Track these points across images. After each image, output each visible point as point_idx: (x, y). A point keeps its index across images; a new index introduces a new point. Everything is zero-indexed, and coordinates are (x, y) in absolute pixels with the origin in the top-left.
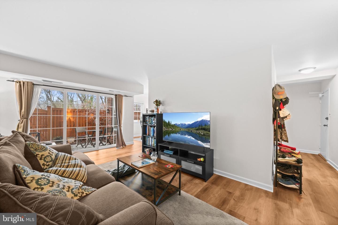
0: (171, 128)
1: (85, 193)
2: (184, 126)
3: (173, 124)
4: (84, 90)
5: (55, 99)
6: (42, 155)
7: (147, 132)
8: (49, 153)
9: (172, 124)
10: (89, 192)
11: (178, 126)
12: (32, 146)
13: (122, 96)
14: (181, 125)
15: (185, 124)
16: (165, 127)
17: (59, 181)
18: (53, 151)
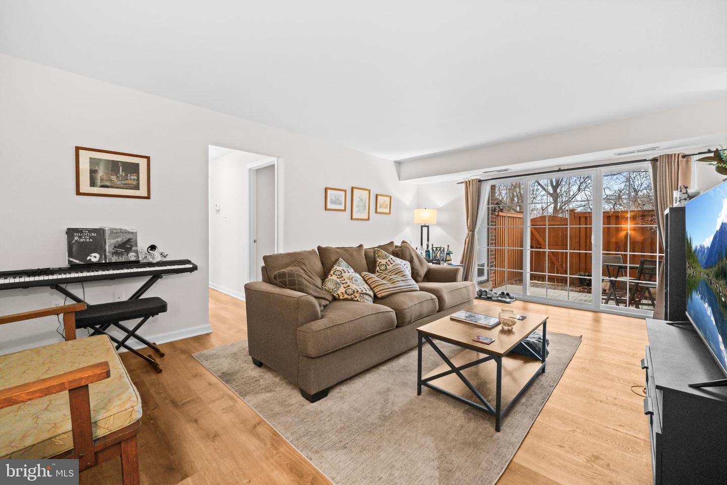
4: (560, 170)
6: (380, 263)
8: (386, 262)
10: (360, 300)
12: (378, 253)
17: (349, 279)
18: (394, 261)
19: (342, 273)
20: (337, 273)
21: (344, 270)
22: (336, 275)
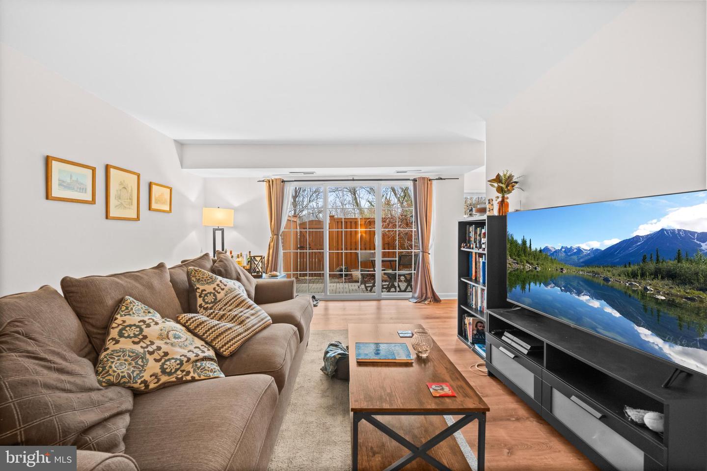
0: (530, 261)
1: (192, 374)
2: (575, 258)
3: (536, 249)
4: (353, 180)
5: (364, 204)
6: (203, 291)
7: (472, 271)
8: (214, 289)
9: (533, 248)
10: (200, 377)
11: (553, 258)
12: (195, 274)
13: (430, 180)
14: (563, 254)
15: (579, 250)
16: (514, 257)
17: (161, 337)
18: (226, 285)
19: (141, 330)
20: (131, 332)
21: (144, 322)
22: (129, 337)
